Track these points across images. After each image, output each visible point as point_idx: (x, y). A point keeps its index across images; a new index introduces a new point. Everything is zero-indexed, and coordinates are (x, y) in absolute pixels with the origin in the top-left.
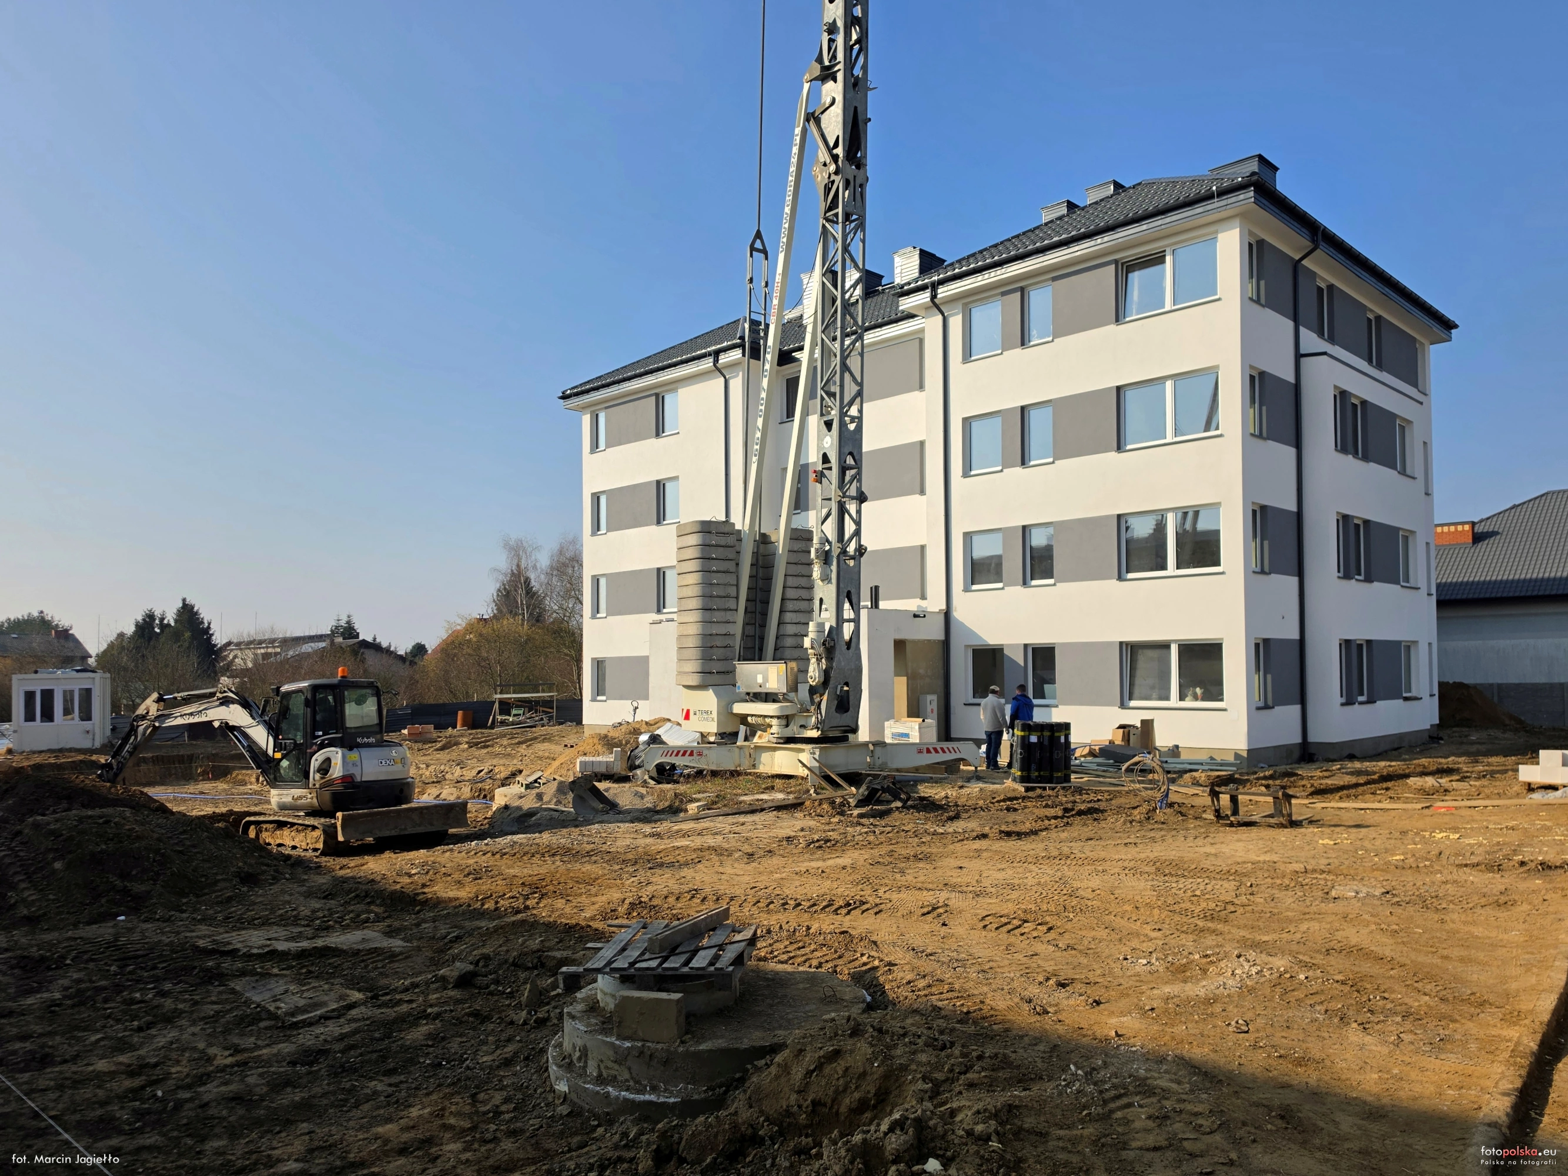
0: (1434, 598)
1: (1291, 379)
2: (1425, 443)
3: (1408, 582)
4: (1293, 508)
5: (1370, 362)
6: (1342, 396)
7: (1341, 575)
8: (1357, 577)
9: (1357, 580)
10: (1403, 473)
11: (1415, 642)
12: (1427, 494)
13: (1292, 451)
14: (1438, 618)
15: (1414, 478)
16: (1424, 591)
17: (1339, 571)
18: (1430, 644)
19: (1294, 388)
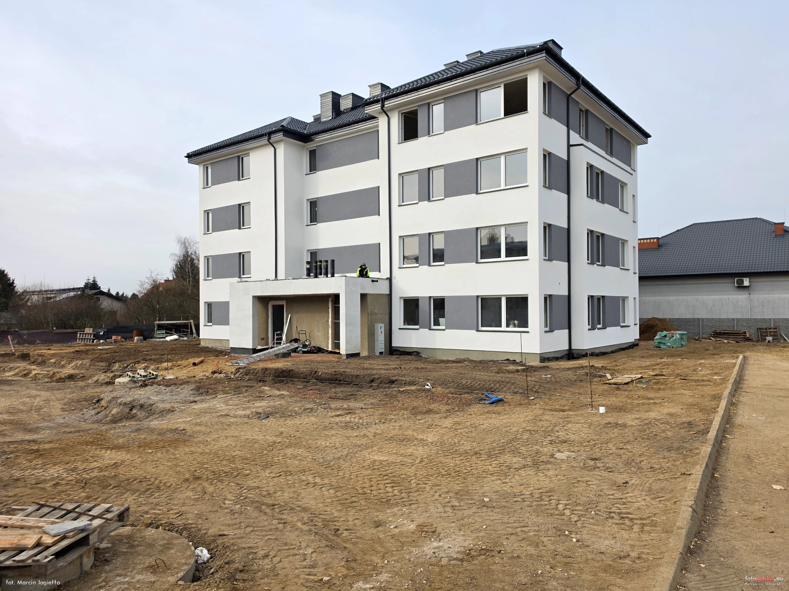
0: (637, 275)
1: (566, 158)
2: (634, 196)
3: (624, 266)
4: (566, 227)
5: (606, 151)
6: (590, 167)
7: (589, 262)
8: (598, 263)
9: (598, 265)
10: (622, 210)
11: (627, 297)
12: (634, 222)
13: (566, 196)
14: (639, 285)
15: (627, 213)
16: (632, 271)
17: (588, 260)
18: (635, 298)
19: (566, 163)
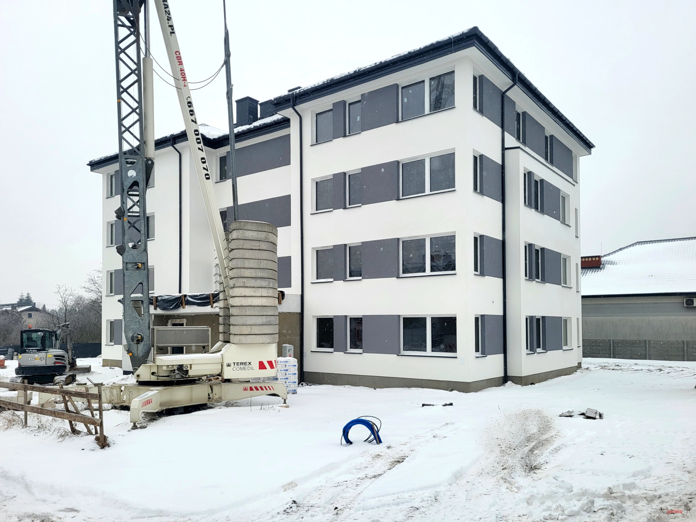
0: (580, 294)
1: (500, 162)
2: (576, 208)
3: (566, 284)
4: (501, 238)
5: (546, 159)
6: (529, 175)
7: (527, 278)
8: (536, 280)
9: (537, 282)
10: (563, 222)
11: (570, 318)
12: (577, 237)
13: (500, 204)
15: (570, 226)
16: (575, 289)
17: (526, 276)
18: (578, 319)
19: (501, 167)
